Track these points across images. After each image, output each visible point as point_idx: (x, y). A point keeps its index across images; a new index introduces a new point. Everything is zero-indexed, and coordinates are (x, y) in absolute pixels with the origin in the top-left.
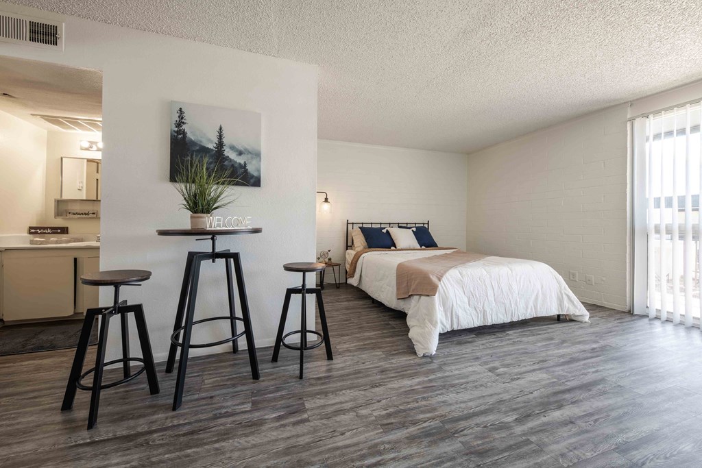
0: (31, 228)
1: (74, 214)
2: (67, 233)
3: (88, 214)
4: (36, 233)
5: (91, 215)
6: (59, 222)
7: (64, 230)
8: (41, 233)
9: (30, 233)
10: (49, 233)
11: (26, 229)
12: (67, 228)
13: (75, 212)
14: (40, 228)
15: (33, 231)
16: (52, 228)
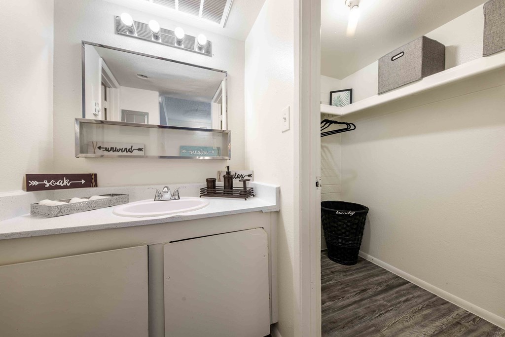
0: (29, 177)
1: (107, 150)
2: (97, 186)
3: (130, 150)
4: (41, 188)
5: (136, 153)
6: (82, 166)
7: (90, 180)
8: (51, 188)
9: (29, 188)
10: (66, 187)
11: (21, 180)
12: (96, 175)
13: (109, 147)
14: (49, 177)
15: (35, 183)
16: (71, 177)
